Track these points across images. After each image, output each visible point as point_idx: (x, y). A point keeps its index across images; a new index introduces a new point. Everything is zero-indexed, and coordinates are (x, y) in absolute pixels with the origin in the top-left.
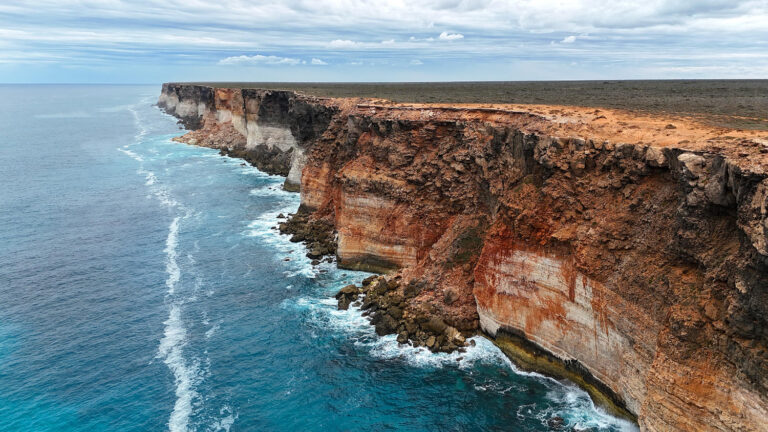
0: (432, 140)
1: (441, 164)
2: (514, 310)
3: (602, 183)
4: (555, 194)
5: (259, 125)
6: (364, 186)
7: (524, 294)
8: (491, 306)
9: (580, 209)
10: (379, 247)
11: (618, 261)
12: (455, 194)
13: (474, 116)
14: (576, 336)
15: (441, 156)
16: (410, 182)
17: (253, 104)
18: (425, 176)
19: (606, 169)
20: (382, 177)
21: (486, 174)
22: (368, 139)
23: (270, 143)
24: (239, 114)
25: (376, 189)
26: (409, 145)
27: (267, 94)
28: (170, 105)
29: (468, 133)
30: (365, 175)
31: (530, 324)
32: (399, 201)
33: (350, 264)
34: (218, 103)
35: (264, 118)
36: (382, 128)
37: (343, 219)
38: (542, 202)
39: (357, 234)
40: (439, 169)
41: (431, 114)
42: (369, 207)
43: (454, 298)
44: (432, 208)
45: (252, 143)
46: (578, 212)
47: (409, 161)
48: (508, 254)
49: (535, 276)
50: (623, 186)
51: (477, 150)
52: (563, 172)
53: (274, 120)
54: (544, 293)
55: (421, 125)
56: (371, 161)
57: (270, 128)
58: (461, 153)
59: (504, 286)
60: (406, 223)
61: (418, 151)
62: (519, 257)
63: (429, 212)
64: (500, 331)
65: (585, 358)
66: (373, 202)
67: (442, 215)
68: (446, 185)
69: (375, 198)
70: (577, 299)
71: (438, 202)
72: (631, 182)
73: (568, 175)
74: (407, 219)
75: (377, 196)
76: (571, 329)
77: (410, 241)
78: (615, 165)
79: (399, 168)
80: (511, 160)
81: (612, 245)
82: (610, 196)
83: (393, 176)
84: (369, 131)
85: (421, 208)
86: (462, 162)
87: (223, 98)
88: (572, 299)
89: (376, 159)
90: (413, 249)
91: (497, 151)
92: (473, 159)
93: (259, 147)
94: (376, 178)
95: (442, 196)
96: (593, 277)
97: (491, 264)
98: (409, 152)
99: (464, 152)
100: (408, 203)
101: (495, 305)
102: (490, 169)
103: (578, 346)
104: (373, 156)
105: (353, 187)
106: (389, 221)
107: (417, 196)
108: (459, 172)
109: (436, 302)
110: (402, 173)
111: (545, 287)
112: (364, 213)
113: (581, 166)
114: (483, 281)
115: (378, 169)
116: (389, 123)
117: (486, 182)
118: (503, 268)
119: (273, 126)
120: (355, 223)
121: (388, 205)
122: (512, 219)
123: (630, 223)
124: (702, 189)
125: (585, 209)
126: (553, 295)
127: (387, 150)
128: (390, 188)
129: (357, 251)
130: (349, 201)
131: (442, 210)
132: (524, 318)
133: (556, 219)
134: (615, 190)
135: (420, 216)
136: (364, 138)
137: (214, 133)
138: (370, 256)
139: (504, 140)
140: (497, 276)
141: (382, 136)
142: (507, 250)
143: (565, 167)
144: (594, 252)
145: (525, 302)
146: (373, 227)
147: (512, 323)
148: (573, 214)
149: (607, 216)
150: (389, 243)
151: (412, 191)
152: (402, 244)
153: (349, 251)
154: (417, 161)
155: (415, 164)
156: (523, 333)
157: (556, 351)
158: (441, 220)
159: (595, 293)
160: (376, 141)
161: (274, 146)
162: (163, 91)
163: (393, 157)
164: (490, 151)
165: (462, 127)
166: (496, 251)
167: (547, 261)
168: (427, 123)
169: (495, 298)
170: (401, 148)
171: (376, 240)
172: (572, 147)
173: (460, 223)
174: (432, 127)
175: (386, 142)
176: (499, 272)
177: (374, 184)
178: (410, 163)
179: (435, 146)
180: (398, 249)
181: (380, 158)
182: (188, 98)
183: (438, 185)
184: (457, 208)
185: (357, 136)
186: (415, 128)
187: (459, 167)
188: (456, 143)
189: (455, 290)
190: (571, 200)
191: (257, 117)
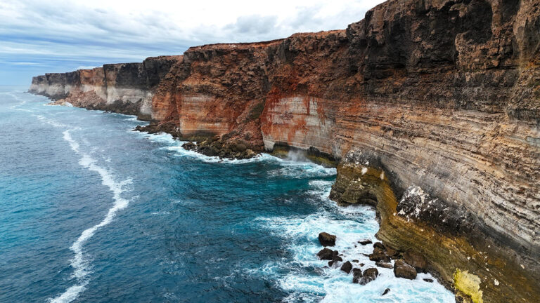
0: (236, 61)
1: (241, 72)
2: (282, 132)
3: (320, 55)
4: (299, 63)
5: (116, 88)
6: (195, 89)
7: (286, 122)
8: (270, 132)
9: (311, 68)
10: (206, 125)
11: (328, 86)
12: (250, 88)
13: (259, 46)
14: (311, 133)
15: (241, 69)
16: (224, 85)
17: (112, 75)
18: (232, 80)
19: (322, 49)
20: (207, 82)
21: (266, 72)
22: (197, 64)
23: (125, 99)
24: (100, 85)
25: (203, 90)
26: (222, 63)
27: (122, 67)
28: (40, 90)
29: (256, 54)
30: (196, 83)
31: (289, 137)
32: (218, 96)
33: (188, 137)
34: (83, 80)
35: (120, 83)
36: (206, 56)
37: (183, 112)
38: (293, 69)
39: (192, 119)
40: (240, 76)
41: (235, 46)
42: (199, 102)
43: (250, 136)
44: (237, 98)
45: (110, 100)
46: (311, 71)
47: (223, 73)
48: (278, 101)
49: (292, 109)
50: (330, 54)
51: (261, 62)
52: (303, 52)
53: (127, 84)
54: (296, 117)
55: (229, 52)
56: (199, 75)
57: (124, 90)
58: (252, 66)
59: (276, 120)
60: (222, 109)
61: (228, 67)
62: (283, 102)
63: (235, 101)
64: (275, 145)
65: (316, 143)
66: (202, 98)
67: (243, 102)
68: (245, 84)
69: (203, 96)
70: (311, 113)
71: (240, 95)
72: (333, 51)
73: (305, 53)
74: (223, 106)
75: (204, 94)
76: (309, 130)
77: (224, 119)
78: (327, 45)
79: (216, 77)
80: (278, 62)
81: (325, 80)
82: (324, 60)
83: (214, 82)
84: (198, 60)
85: (230, 99)
86: (253, 70)
87: (87, 76)
88: (308, 114)
89: (203, 73)
90: (227, 124)
91: (272, 59)
92: (259, 67)
93: (117, 101)
94: (203, 83)
95: (243, 91)
96: (317, 96)
97: (269, 110)
98: (224, 68)
99: (254, 65)
100: (223, 97)
101: (272, 131)
102: (268, 69)
103: (312, 138)
104: (201, 72)
105: (189, 90)
106: (212, 109)
107: (228, 92)
108: (252, 76)
109: (241, 139)
110: (219, 80)
111: (297, 114)
112: (196, 106)
113: (311, 48)
114: (266, 120)
115: (204, 79)
116: (210, 52)
117: (266, 77)
118: (276, 109)
119: (127, 88)
120: (190, 112)
121: (211, 99)
122: (279, 82)
123: (333, 68)
124: (358, 36)
125: (313, 68)
126: (300, 117)
127: (209, 67)
128: (212, 88)
129: (192, 129)
130: (188, 99)
131: (242, 99)
132: (287, 135)
133: (300, 76)
134: (327, 56)
135: (230, 104)
136: (195, 64)
137: (81, 98)
138: (200, 131)
139: (275, 53)
140: (273, 114)
141: (206, 60)
142: (277, 99)
143: (304, 50)
144: (317, 86)
145: (287, 125)
146: (202, 114)
147: (281, 140)
148: (308, 72)
149: (323, 68)
150: (212, 121)
151: (225, 90)
152: (220, 121)
153: (187, 129)
154: (228, 73)
155: (226, 74)
156: (286, 143)
157: (303, 146)
158: (242, 104)
159: (319, 104)
160: (202, 64)
161: (128, 101)
162: (33, 82)
163: (213, 71)
164: (268, 60)
165: (253, 51)
166: (272, 101)
167: (296, 99)
168: (232, 51)
169: (272, 127)
170: (218, 66)
171: (204, 121)
172: (307, 40)
173: (253, 103)
174: (236, 53)
175: (209, 63)
176: (274, 112)
177: (202, 86)
178: (223, 74)
179: (238, 64)
180: (218, 125)
181: (205, 73)
182: (56, 82)
183: (240, 84)
184: (252, 96)
185: (190, 64)
186: (226, 54)
187: (251, 73)
188: (249, 61)
189: (251, 132)
190: (307, 65)
191: (115, 82)
